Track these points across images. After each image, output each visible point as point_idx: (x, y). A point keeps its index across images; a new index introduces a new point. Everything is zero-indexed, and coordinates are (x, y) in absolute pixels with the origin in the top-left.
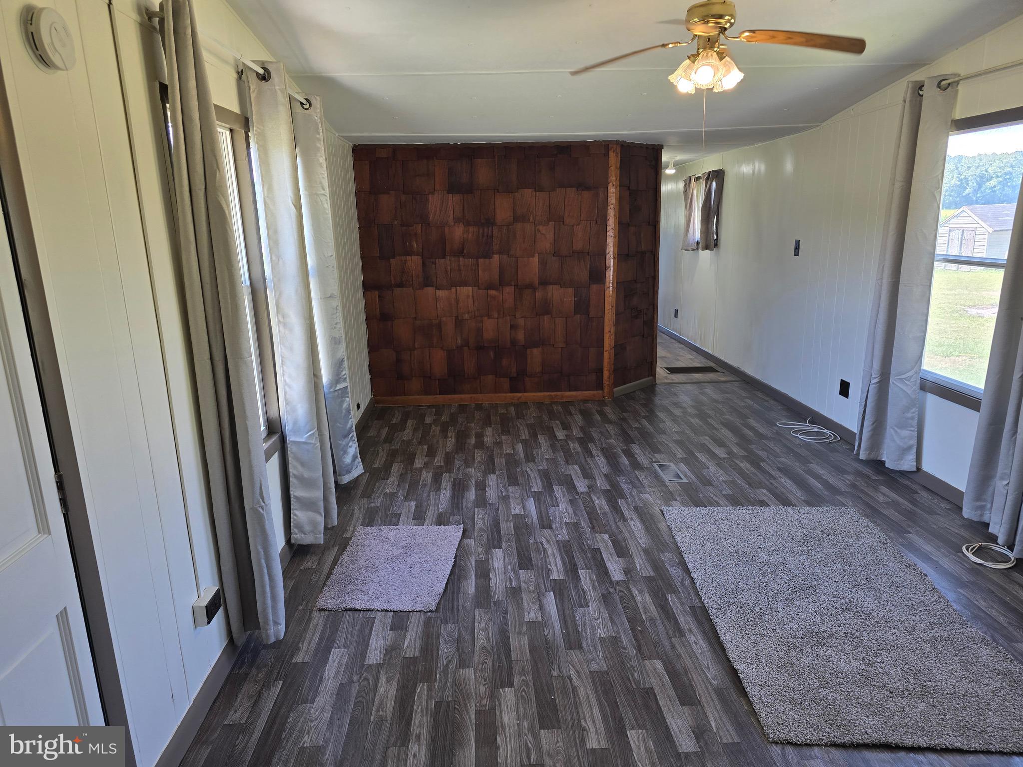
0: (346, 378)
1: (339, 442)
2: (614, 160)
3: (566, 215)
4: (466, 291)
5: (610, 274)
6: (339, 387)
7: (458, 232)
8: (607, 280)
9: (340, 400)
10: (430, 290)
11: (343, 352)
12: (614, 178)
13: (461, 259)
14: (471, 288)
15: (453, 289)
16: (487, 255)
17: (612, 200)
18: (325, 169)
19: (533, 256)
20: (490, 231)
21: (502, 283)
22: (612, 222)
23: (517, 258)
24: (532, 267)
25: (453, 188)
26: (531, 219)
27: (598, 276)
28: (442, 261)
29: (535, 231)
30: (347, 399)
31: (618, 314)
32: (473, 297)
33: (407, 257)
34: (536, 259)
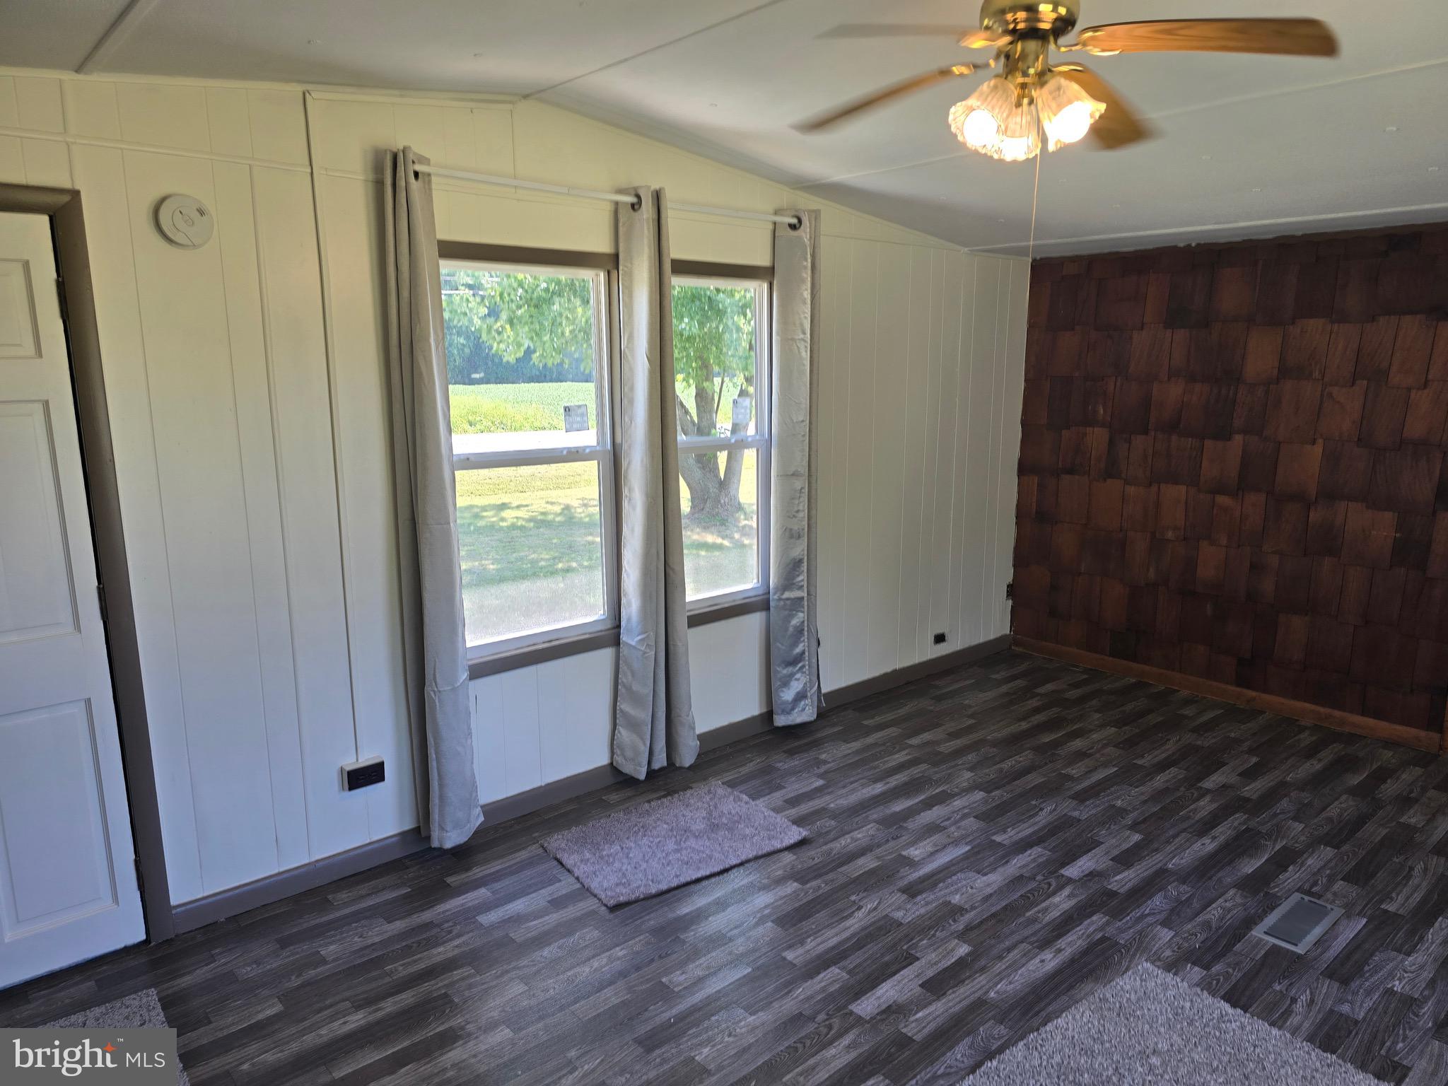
0: (803, 586)
1: (778, 669)
3: (1394, 368)
4: (1176, 493)
6: (787, 595)
7: (1175, 392)
9: (787, 612)
10: (1115, 484)
11: (803, 550)
13: (1174, 438)
14: (1184, 487)
15: (1154, 487)
16: (1223, 434)
18: (809, 306)
19: (1314, 442)
20: (1231, 392)
21: (1244, 484)
23: (1280, 443)
24: (1307, 464)
25: (1175, 319)
26: (1316, 374)
28: (1142, 438)
29: (1322, 395)
30: (801, 615)
32: (1186, 503)
33: (1088, 429)
34: (1318, 449)
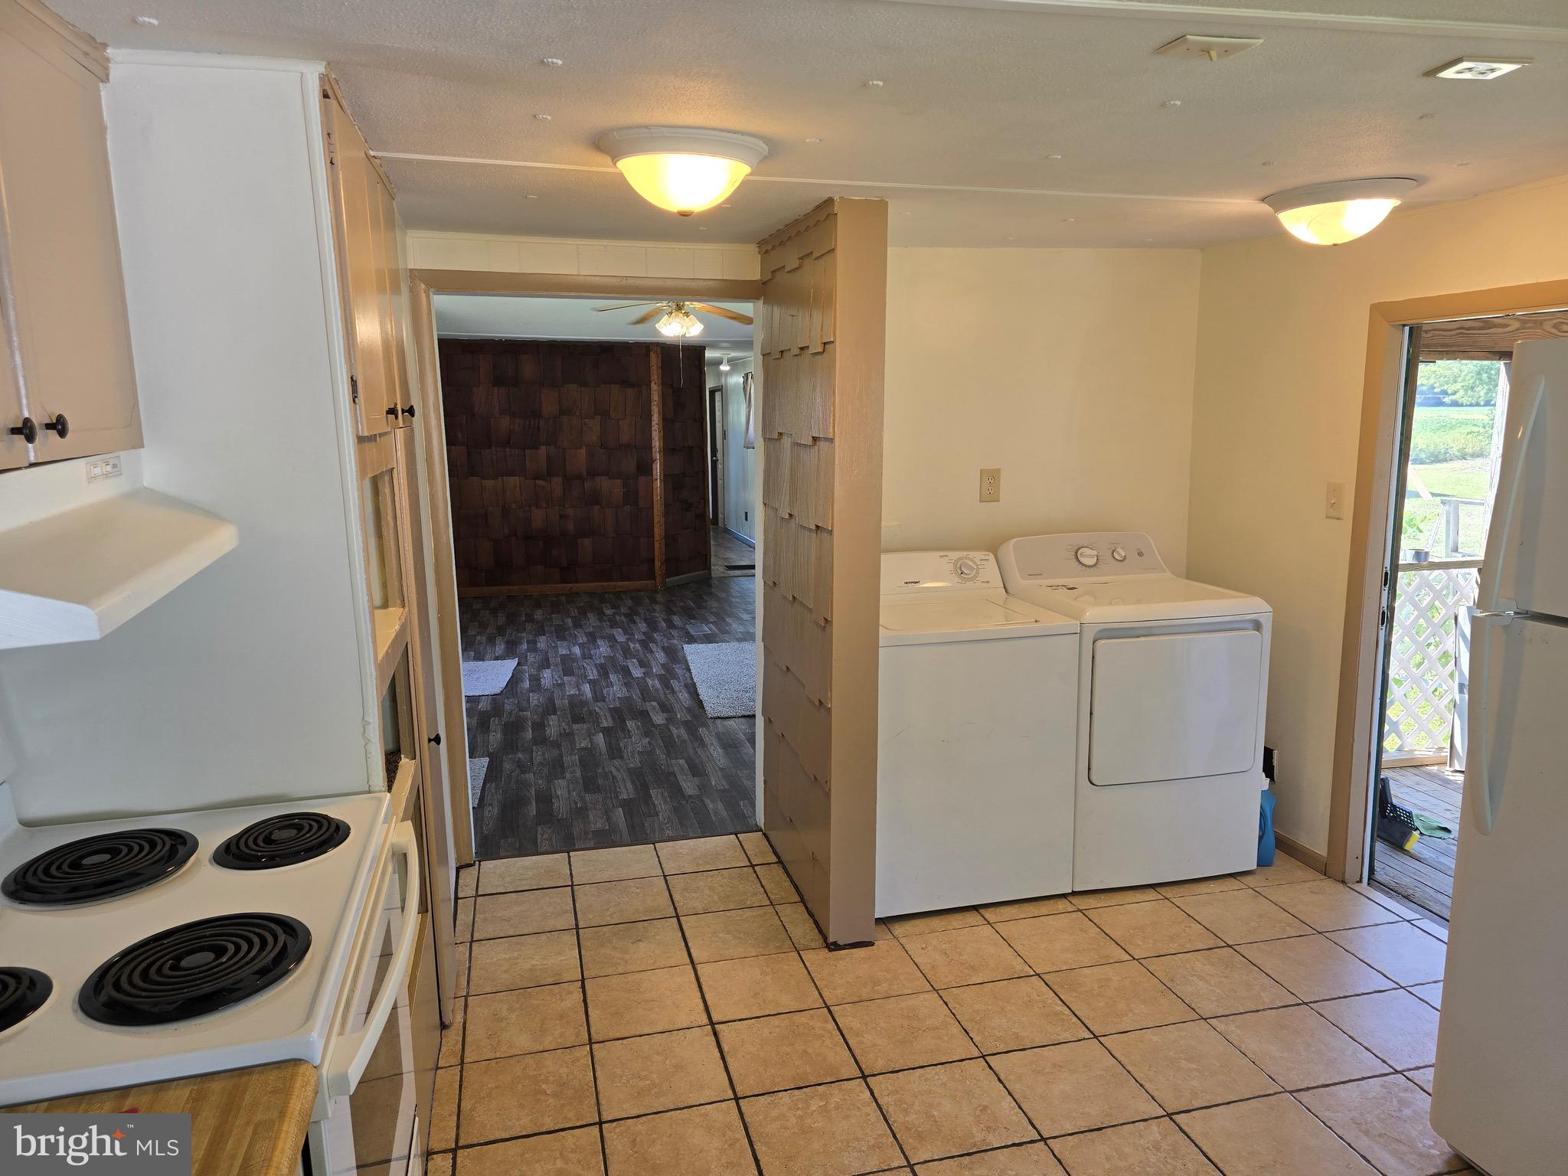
2: (655, 361)
3: (612, 409)
4: (513, 481)
5: (657, 468)
7: (505, 423)
8: (654, 472)
10: (475, 479)
12: (656, 377)
13: (508, 450)
14: (517, 478)
15: (500, 479)
16: (535, 446)
17: (655, 397)
19: (580, 448)
20: (536, 423)
21: (550, 474)
22: (656, 418)
23: (565, 449)
24: (579, 459)
25: (497, 382)
26: (578, 413)
27: (645, 468)
28: (488, 451)
29: (581, 424)
31: (666, 505)
32: (520, 486)
34: (583, 451)
